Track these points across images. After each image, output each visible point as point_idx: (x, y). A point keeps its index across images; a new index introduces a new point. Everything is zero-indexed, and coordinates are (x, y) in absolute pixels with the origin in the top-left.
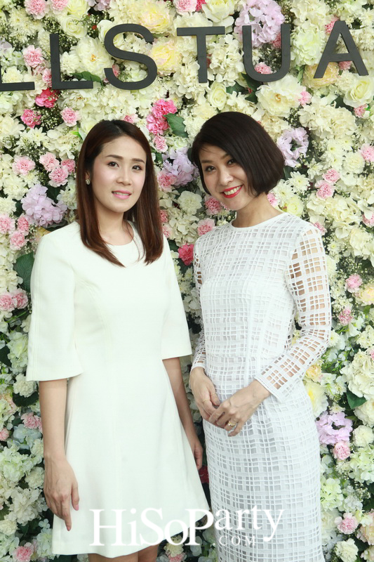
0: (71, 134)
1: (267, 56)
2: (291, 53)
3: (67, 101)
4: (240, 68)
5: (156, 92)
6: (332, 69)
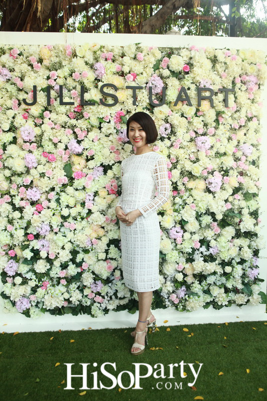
0: (86, 122)
1: (157, 98)
2: (166, 97)
3: (85, 110)
4: (148, 101)
5: (117, 108)
6: (180, 103)
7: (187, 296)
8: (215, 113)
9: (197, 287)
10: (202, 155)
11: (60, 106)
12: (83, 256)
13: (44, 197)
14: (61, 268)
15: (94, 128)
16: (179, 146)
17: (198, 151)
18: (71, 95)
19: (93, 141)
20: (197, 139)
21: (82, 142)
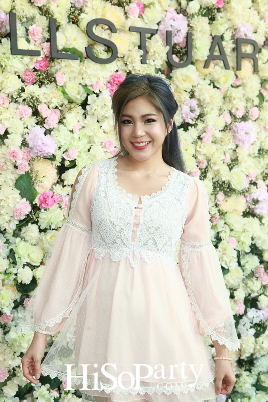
2: (193, 52)
3: (59, 67)
4: (165, 57)
8: (260, 81)
10: (243, 154)
11: (11, 56)
14: (17, 399)
15: (73, 105)
16: (211, 139)
17: (237, 146)
18: (27, 35)
19: (72, 131)
20: (236, 126)
21: (52, 132)
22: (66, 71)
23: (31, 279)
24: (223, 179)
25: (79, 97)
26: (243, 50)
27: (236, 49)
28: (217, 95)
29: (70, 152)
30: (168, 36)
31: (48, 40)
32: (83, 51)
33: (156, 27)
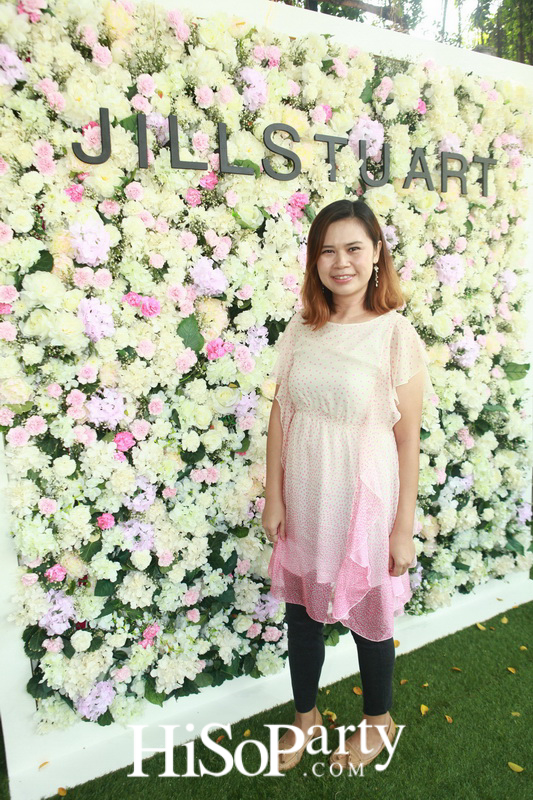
2: (390, 167)
3: (229, 185)
4: (357, 174)
6: (412, 184)
7: (425, 581)
8: (467, 206)
9: (444, 561)
10: (447, 293)
11: (172, 170)
12: (234, 544)
13: (133, 410)
14: (185, 585)
15: (247, 232)
16: (412, 276)
17: (441, 284)
18: (191, 145)
19: (246, 264)
20: (440, 260)
21: (222, 266)
22: (238, 189)
23: (198, 445)
24: (425, 324)
25: (254, 221)
26: (449, 167)
27: (441, 166)
28: (420, 221)
29: (244, 290)
30: (362, 147)
31: (216, 151)
32: (260, 164)
33: (346, 136)
